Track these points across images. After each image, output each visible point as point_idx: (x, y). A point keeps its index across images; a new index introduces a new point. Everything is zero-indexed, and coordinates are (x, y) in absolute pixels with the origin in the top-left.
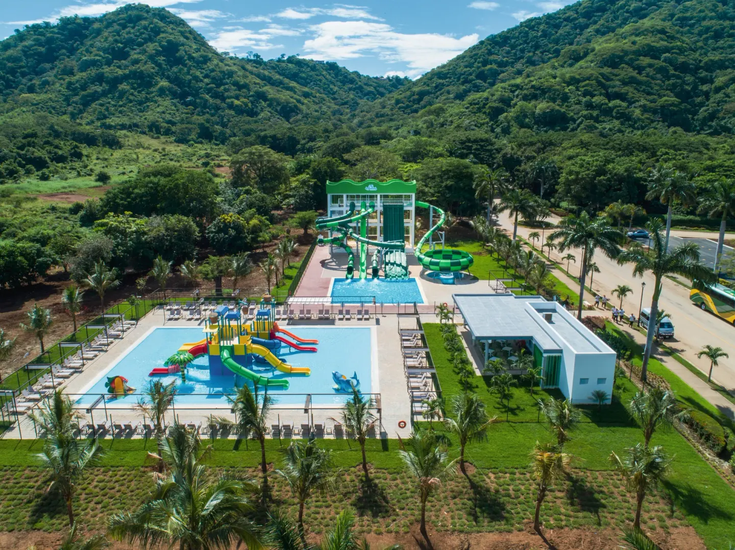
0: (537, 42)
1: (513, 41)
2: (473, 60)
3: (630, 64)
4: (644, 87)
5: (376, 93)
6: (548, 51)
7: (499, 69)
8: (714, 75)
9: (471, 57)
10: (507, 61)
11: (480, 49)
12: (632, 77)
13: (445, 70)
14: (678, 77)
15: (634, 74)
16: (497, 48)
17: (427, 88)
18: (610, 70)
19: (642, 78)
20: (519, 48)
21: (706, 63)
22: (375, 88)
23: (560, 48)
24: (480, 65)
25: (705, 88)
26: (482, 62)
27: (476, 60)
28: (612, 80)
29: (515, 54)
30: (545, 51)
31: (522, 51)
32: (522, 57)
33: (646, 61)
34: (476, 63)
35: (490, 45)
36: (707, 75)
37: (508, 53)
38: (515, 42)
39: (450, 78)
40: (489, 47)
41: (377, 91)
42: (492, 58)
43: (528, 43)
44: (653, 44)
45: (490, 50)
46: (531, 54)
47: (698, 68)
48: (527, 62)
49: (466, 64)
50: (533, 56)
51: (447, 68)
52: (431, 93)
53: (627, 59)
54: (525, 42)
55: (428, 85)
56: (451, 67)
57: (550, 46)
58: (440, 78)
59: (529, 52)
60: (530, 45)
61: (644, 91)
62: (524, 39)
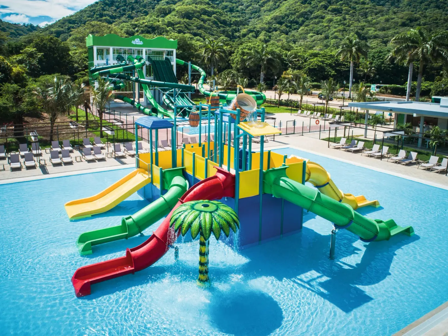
0: (133, 6)
1: (117, 4)
2: (92, 13)
3: (198, 17)
4: (209, 31)
5: (16, 34)
6: (140, 12)
7: (111, 20)
8: (240, 28)
9: (91, 11)
10: (115, 15)
11: (96, 6)
12: (201, 25)
13: (73, 18)
14: (224, 27)
15: (202, 23)
16: (107, 7)
17: (62, 29)
18: (188, 20)
19: (206, 25)
20: (122, 8)
21: (233, 22)
22: (15, 30)
23: (147, 10)
24: (98, 16)
25: (237, 34)
26: (99, 15)
27: (94, 13)
28: (190, 26)
29: (120, 12)
30: (138, 12)
31: (124, 10)
32: (125, 14)
33: (206, 17)
34: (95, 15)
35: (103, 5)
36: (236, 28)
37: (115, 10)
38: (119, 5)
39: (78, 23)
40: (103, 6)
41: (17, 32)
42: (105, 12)
43: (127, 6)
44: (206, 9)
45: (103, 8)
46: (130, 12)
47: (231, 24)
48: (128, 17)
49: (88, 15)
50: (132, 14)
51: (74, 17)
52: (65, 33)
53: (195, 15)
54: (125, 5)
55: (62, 28)
56: (78, 17)
57: (141, 9)
58: (70, 23)
59: (128, 11)
60: (129, 7)
61: (209, 33)
62: (124, 3)
